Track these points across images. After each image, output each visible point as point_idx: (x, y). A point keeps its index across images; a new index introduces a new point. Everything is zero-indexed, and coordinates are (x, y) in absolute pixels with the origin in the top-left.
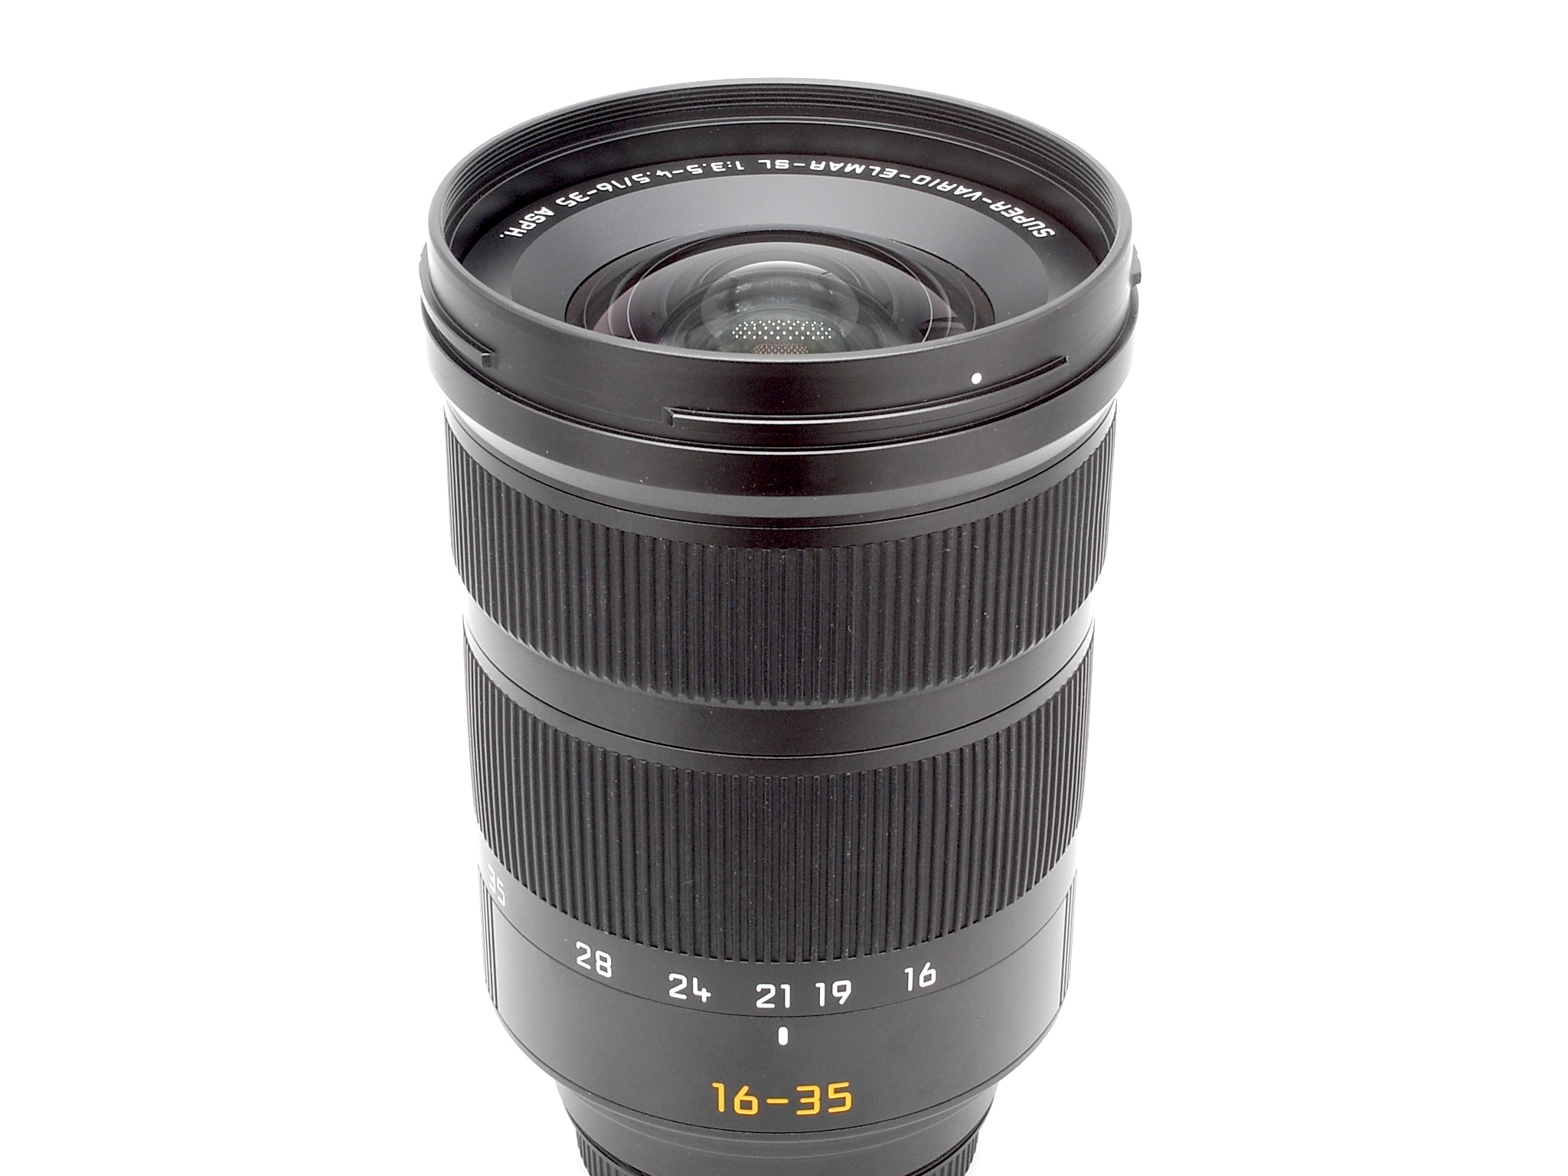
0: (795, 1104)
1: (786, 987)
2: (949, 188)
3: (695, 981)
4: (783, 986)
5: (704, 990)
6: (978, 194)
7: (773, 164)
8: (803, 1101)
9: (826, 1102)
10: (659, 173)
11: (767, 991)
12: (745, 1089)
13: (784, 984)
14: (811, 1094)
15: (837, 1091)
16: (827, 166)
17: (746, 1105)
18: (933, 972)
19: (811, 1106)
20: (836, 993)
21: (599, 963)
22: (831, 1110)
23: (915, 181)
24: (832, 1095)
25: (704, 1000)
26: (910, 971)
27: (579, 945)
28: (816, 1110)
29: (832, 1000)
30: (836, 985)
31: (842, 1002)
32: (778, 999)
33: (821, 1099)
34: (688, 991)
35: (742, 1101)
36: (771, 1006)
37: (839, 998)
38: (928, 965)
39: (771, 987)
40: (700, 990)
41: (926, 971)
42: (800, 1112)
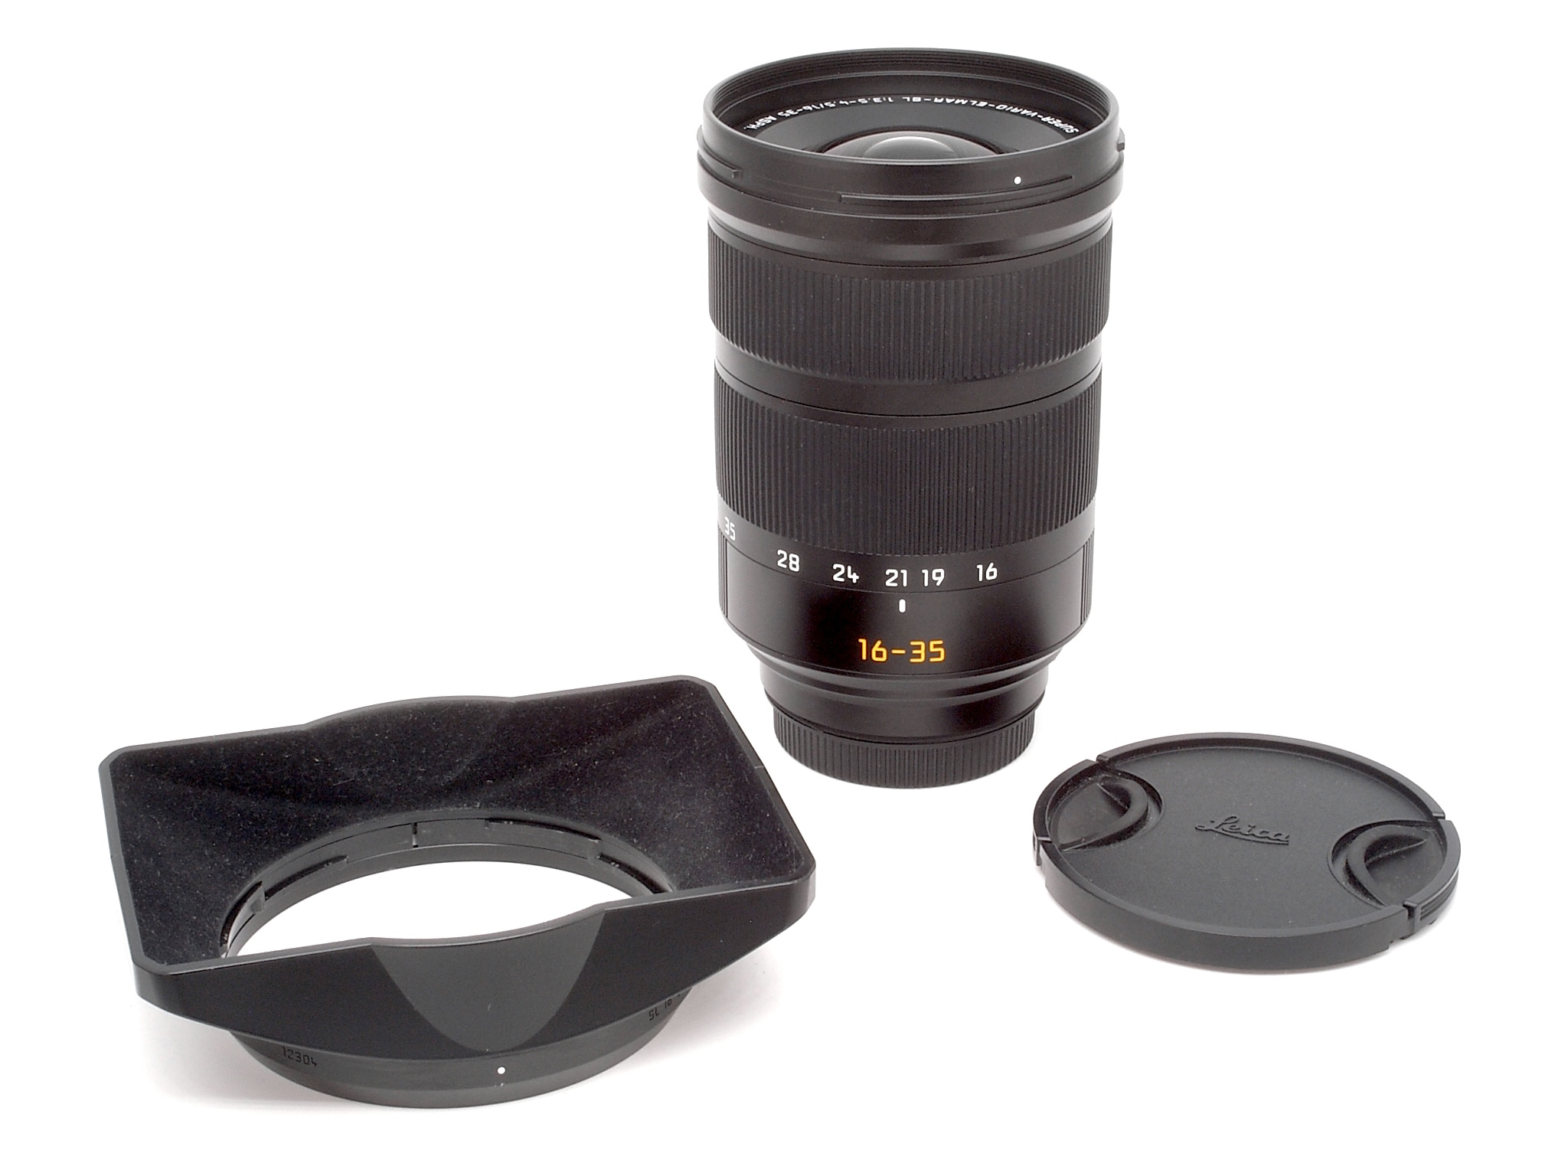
0: (910, 654)
1: (904, 572)
2: (1019, 111)
3: (849, 568)
4: (902, 571)
6: (1036, 114)
7: (911, 99)
8: (915, 652)
9: (929, 654)
10: (841, 102)
11: (892, 575)
12: (879, 643)
13: (903, 569)
14: (919, 648)
15: (935, 646)
16: (945, 100)
17: (879, 654)
18: (995, 570)
19: (919, 656)
20: (934, 578)
21: (792, 562)
22: (932, 660)
23: (998, 108)
24: (932, 649)
25: (854, 581)
26: (980, 567)
27: (780, 552)
28: (922, 659)
29: (932, 582)
30: (935, 572)
31: (938, 584)
32: (900, 580)
33: (925, 651)
34: (845, 575)
35: (877, 652)
36: (895, 585)
37: (937, 581)
38: (992, 564)
39: (895, 572)
40: (852, 574)
41: (990, 569)
42: (912, 660)
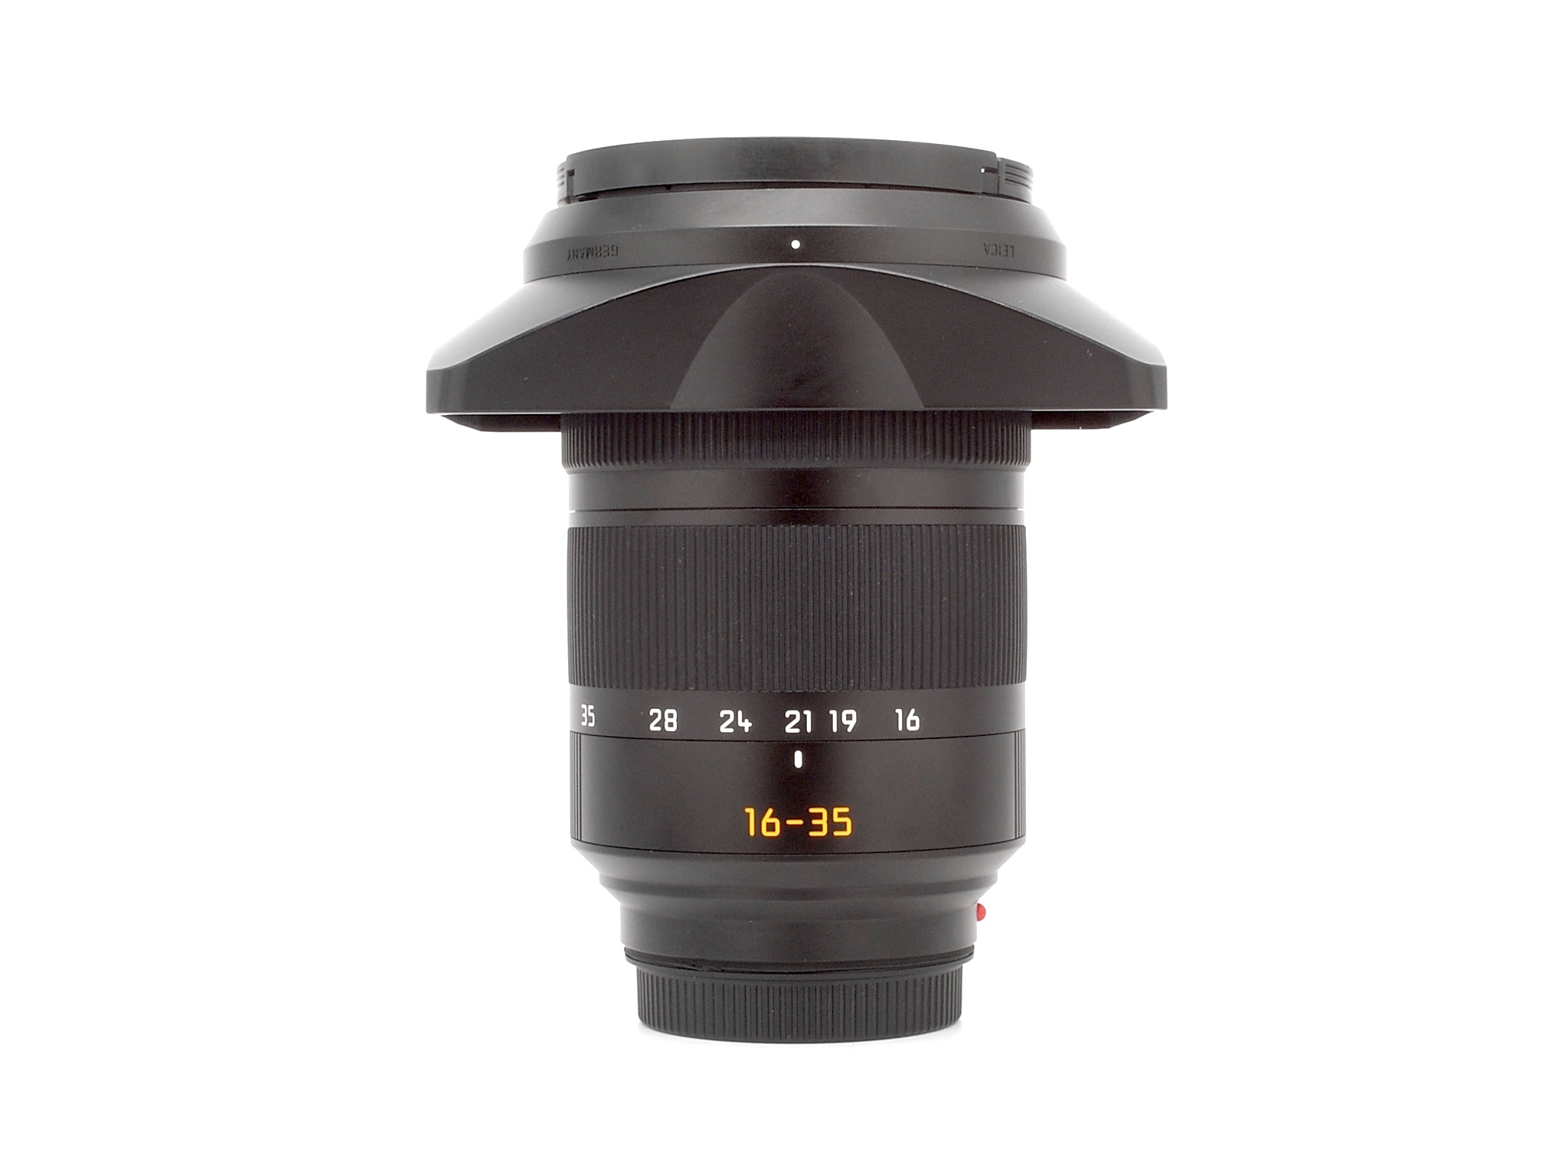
0: (809, 827)
1: (808, 713)
3: (740, 713)
4: (805, 712)
5: (747, 720)
8: (815, 822)
9: (833, 826)
11: (793, 717)
12: (770, 811)
13: (806, 709)
14: (819, 816)
15: (840, 815)
17: (770, 827)
18: (917, 719)
19: (819, 828)
20: (845, 721)
21: (668, 720)
22: (836, 833)
24: (836, 819)
25: (747, 730)
26: (899, 712)
27: (651, 711)
28: (824, 833)
29: (842, 727)
30: (845, 713)
31: (850, 730)
32: (802, 724)
33: (828, 822)
34: (734, 724)
35: (768, 824)
36: (797, 731)
37: (848, 726)
38: (913, 711)
39: (797, 713)
40: (743, 721)
41: (911, 717)
42: (812, 834)
